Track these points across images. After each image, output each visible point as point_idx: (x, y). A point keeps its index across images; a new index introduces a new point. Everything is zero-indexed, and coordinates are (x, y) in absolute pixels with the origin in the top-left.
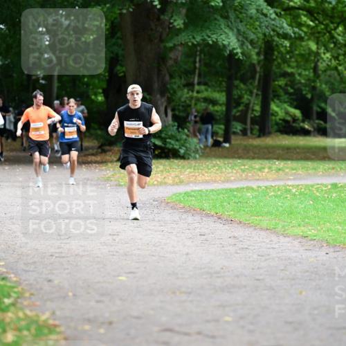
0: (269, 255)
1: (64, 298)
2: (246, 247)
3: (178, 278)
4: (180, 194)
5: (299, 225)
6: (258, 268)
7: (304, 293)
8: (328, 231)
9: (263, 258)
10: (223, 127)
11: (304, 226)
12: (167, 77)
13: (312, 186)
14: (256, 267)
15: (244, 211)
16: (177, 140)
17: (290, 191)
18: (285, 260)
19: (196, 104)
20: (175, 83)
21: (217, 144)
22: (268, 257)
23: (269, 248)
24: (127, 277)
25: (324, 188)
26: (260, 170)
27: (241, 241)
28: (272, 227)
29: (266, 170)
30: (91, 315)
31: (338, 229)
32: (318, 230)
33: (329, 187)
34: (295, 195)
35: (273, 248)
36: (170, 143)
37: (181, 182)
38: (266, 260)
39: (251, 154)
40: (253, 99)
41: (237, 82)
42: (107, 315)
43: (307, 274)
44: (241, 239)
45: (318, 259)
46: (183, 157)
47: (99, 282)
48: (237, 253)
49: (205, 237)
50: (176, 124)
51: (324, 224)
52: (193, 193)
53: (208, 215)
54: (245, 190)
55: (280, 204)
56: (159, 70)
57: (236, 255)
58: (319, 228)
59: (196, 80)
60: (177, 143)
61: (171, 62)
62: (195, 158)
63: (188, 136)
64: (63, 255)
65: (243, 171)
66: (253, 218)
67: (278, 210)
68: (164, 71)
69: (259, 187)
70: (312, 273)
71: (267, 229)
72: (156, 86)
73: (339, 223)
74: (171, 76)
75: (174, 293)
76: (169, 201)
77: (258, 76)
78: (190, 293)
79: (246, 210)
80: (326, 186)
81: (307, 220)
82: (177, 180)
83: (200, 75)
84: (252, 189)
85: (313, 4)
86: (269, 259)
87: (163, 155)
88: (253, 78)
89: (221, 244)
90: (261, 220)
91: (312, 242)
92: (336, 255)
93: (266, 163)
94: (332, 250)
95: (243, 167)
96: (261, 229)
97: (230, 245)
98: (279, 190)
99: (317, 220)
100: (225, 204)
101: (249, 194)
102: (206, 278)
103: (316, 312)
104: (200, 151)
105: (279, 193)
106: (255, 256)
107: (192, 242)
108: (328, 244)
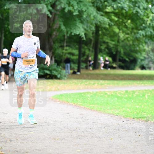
0: (97, 122)
1: (6, 141)
2: (87, 118)
3: (57, 133)
4: (58, 95)
5: (111, 109)
6: (93, 128)
7: (113, 139)
8: (124, 111)
9: (95, 124)
10: (77, 65)
11: (113, 109)
12: (52, 43)
13: (117, 92)
14: (92, 128)
15: (86, 102)
16: (57, 71)
17: (107, 93)
18: (105, 124)
19: (65, 55)
20: (56, 45)
21: (74, 73)
22: (97, 123)
23: (97, 119)
24: (34, 132)
25: (122, 93)
26: (94, 84)
27: (85, 116)
28: (99, 110)
29: (96, 84)
30: (18, 149)
31: (128, 111)
32: (119, 111)
33: (124, 92)
34: (109, 95)
35: (100, 119)
36: (53, 72)
37: (59, 90)
38: (96, 124)
39: (90, 77)
40: (90, 53)
41: (83, 45)
42: (25, 149)
43: (115, 131)
44: (85, 115)
45: (119, 124)
46: (59, 79)
47: (22, 134)
48: (83, 121)
49: (69, 114)
50: (56, 64)
51: (122, 108)
52: (63, 95)
53: (70, 105)
54: (87, 93)
55: (102, 99)
56: (49, 40)
57: (83, 122)
58: (120, 110)
59: (65, 44)
60: (57, 72)
61: (54, 36)
62: (64, 79)
63: (61, 69)
64: (6, 122)
65: (86, 85)
66: (90, 105)
67: (101, 102)
68: (51, 40)
69: (93, 92)
70: (116, 130)
71: (97, 111)
72: (47, 47)
73: (128, 108)
74: (54, 43)
75: (55, 139)
76: (53, 98)
77: (92, 43)
78: (62, 139)
79: (87, 102)
80: (123, 92)
81: (114, 107)
82: (57, 89)
83: (67, 42)
84: (90, 93)
85: (117, 11)
86: (98, 124)
87: (50, 78)
88: (90, 43)
89: (76, 117)
90: (94, 107)
91: (117, 116)
92: (127, 122)
93: (96, 81)
94: (125, 120)
95: (86, 83)
96: (94, 111)
97: (80, 118)
98: (102, 93)
99: (119, 107)
100: (78, 100)
101: (89, 95)
102: (69, 133)
103: (118, 148)
104: (67, 76)
105: (102, 95)
106: (91, 123)
107: (63, 116)
108: (124, 117)
